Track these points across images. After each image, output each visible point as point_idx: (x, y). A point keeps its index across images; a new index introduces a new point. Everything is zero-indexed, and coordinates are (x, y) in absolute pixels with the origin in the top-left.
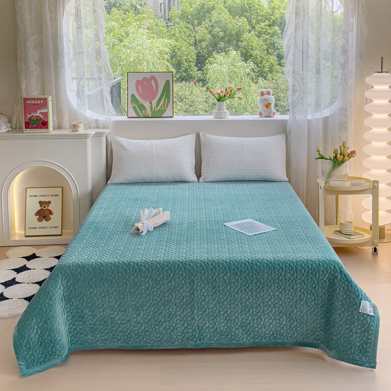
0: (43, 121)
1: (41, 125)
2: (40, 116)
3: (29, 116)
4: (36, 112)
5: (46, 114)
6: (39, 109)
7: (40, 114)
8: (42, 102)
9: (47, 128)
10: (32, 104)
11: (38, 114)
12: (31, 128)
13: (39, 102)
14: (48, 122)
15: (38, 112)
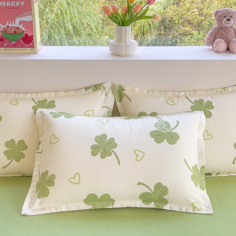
0: (26, 34)
1: (22, 42)
2: (20, 27)
3: (2, 27)
4: (14, 20)
5: (30, 25)
6: (19, 15)
7: (20, 23)
8: (22, 3)
9: (32, 46)
10: (7, 8)
11: (17, 24)
12: (7, 46)
13: (18, 4)
14: (34, 38)
15: (18, 20)
